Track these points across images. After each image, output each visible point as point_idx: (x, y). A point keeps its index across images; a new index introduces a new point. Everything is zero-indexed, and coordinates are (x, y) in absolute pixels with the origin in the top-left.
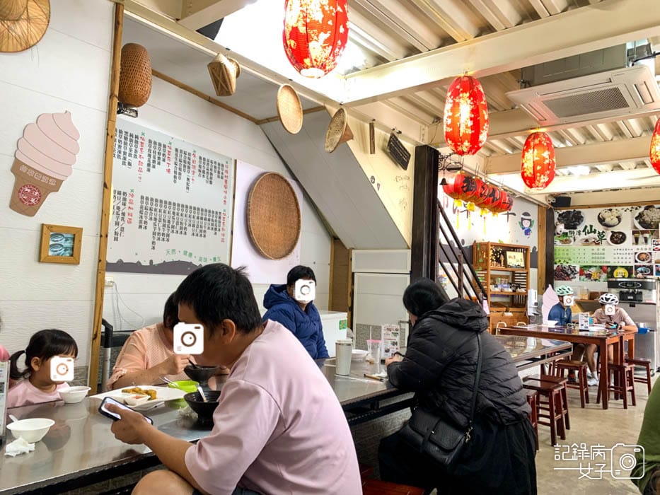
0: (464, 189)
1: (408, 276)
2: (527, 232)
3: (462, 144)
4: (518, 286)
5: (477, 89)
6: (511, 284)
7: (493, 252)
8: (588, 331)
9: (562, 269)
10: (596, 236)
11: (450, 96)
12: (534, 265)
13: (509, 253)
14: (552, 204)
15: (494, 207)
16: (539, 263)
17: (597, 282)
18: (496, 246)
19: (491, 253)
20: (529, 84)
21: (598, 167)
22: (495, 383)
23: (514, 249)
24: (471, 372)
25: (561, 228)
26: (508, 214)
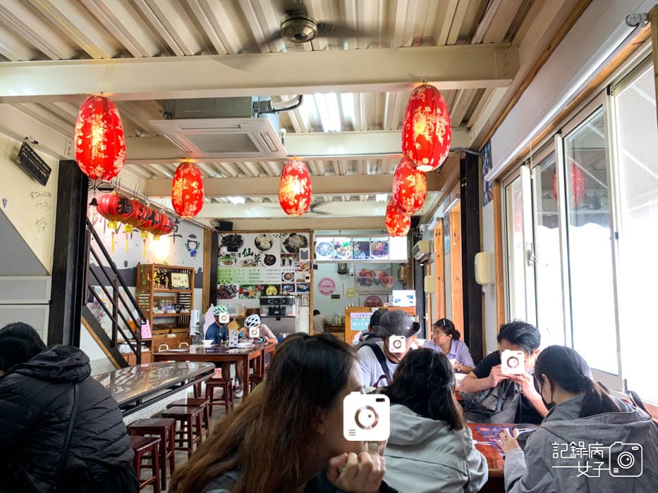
0: (119, 211)
1: (48, 306)
2: (193, 254)
3: (95, 167)
4: (183, 307)
5: (112, 112)
6: (175, 305)
7: (158, 274)
8: (236, 348)
9: (225, 289)
10: (253, 258)
11: (82, 115)
12: (199, 285)
13: (173, 275)
14: (217, 228)
15: (155, 230)
16: (204, 284)
17: (253, 299)
18: (160, 267)
19: (155, 275)
20: (171, 115)
21: (252, 198)
22: (90, 437)
23: (179, 270)
24: (61, 430)
25: (224, 250)
26: (174, 236)
